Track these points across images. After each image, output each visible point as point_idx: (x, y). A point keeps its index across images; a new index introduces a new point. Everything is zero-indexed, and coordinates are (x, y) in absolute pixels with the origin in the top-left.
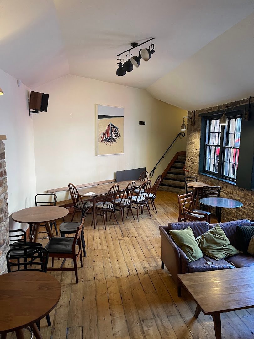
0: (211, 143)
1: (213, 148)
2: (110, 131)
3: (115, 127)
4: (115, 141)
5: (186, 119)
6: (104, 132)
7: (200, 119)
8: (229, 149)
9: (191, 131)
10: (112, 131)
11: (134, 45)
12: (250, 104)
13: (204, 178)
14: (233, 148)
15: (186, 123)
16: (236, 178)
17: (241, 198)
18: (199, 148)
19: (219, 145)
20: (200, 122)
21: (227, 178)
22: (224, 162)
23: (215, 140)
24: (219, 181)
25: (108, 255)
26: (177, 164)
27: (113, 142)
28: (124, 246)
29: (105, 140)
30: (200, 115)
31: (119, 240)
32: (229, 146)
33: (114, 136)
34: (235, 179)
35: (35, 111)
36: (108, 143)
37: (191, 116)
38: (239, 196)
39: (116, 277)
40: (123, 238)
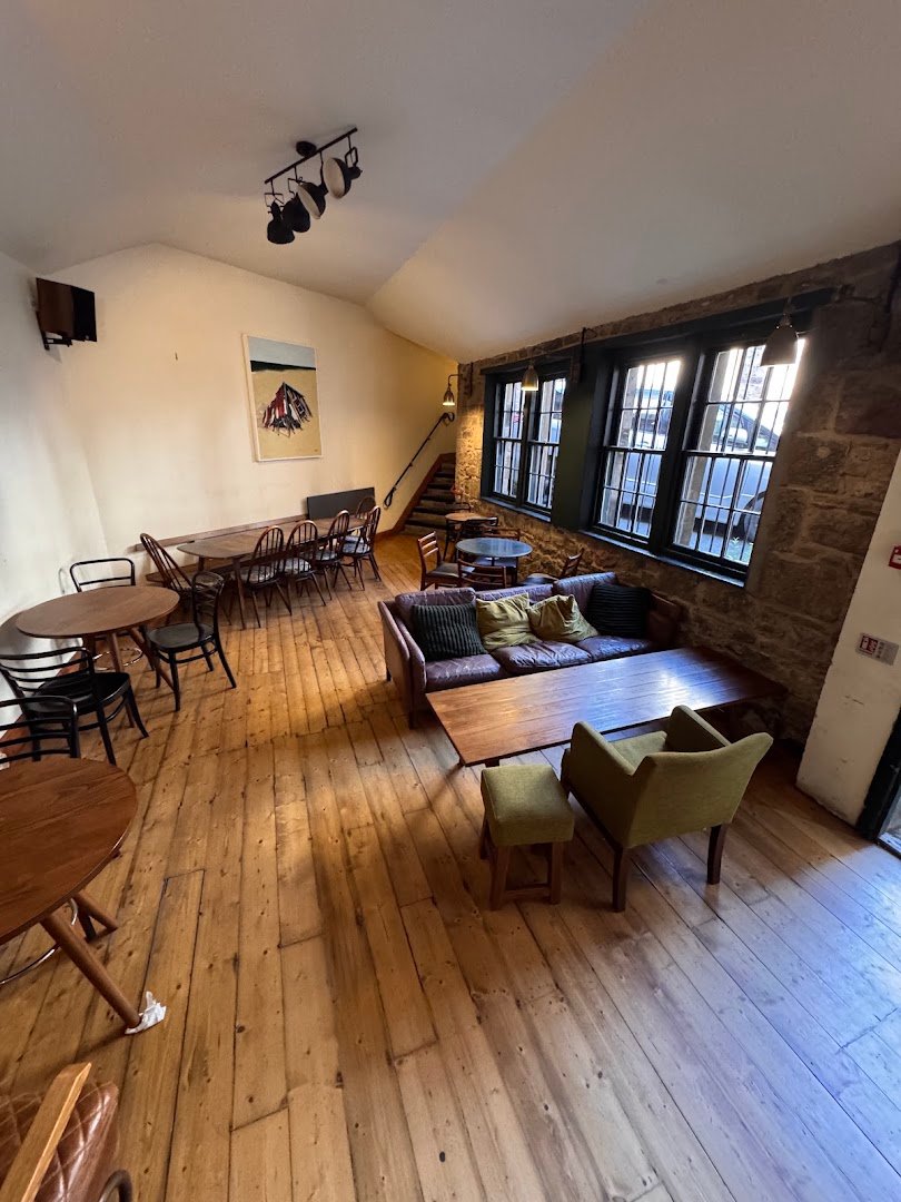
0: (505, 434)
1: (509, 444)
2: (285, 402)
3: (296, 393)
4: (298, 426)
5: (454, 381)
6: (269, 404)
7: (483, 382)
8: (540, 447)
9: (464, 408)
10: (289, 402)
11: (306, 149)
12: (582, 345)
13: (490, 509)
14: (548, 445)
15: (455, 390)
16: (550, 507)
17: (558, 547)
18: (480, 445)
19: (520, 438)
20: (483, 388)
21: (535, 508)
22: (528, 474)
23: (511, 429)
24: (519, 513)
25: (283, 685)
26: (440, 480)
27: (296, 430)
28: (321, 663)
29: (274, 424)
30: (482, 372)
31: (312, 648)
32: (540, 441)
33: (295, 415)
34: (549, 510)
35: (60, 337)
36: (281, 430)
37: (465, 374)
38: (555, 543)
39: (297, 736)
40: (319, 644)
